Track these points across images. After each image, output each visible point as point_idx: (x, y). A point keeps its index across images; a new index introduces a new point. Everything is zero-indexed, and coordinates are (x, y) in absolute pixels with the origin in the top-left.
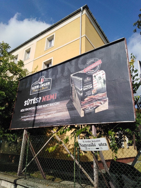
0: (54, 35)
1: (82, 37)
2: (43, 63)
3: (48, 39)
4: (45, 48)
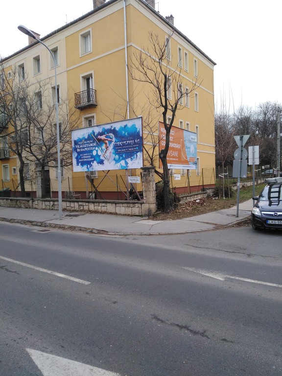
0: (90, 31)
1: (128, 45)
2: (81, 78)
3: (81, 35)
4: (80, 52)
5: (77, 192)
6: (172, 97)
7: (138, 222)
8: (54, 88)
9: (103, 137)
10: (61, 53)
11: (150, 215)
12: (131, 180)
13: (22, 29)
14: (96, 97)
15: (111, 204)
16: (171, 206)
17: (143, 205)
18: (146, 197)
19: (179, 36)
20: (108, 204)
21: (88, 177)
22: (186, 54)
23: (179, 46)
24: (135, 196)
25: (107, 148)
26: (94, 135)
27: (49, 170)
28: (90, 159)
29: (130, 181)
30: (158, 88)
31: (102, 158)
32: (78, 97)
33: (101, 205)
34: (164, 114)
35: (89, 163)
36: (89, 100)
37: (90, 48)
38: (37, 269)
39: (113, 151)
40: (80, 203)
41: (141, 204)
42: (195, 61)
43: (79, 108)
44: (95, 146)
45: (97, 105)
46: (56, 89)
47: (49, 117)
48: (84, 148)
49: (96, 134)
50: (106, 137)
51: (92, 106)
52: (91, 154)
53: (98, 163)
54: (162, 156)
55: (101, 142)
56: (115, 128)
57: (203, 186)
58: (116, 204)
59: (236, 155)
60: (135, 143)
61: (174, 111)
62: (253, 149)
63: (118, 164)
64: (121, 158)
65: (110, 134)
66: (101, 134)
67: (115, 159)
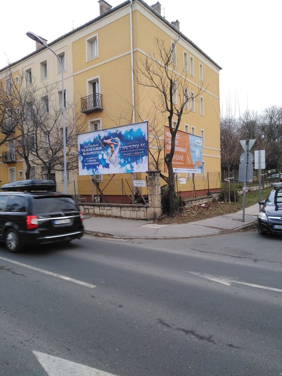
0: (96, 37)
1: (134, 50)
2: (87, 83)
3: (88, 41)
4: (87, 57)
5: (82, 196)
6: (177, 101)
7: (143, 226)
8: (60, 93)
9: (109, 141)
10: (68, 58)
11: (155, 219)
12: (137, 184)
13: (30, 35)
14: (102, 101)
15: (116, 208)
16: (176, 210)
17: (148, 209)
18: (151, 201)
19: (185, 40)
20: (113, 208)
21: (93, 180)
22: (192, 59)
23: (184, 51)
24: (140, 200)
25: (113, 152)
26: (100, 139)
27: (55, 174)
28: (96, 163)
29: (135, 185)
30: (164, 93)
31: (107, 161)
32: (84, 101)
33: (106, 208)
34: (170, 118)
35: (94, 167)
36: (95, 105)
37: (96, 53)
38: (43, 272)
39: (118, 155)
40: (85, 207)
41: (146, 208)
42: (201, 66)
43: (85, 112)
44: (101, 150)
45: (102, 110)
46: (62, 94)
47: (56, 121)
48: (90, 152)
49: (102, 138)
50: (111, 141)
51: (98, 111)
52: (97, 158)
53: (103, 167)
54: (167, 160)
55: (106, 146)
56: (120, 132)
57: (209, 190)
58: (121, 207)
59: (242, 159)
60: (140, 147)
61: (179, 115)
62: (259, 154)
63: (124, 168)
64: (127, 162)
65: (116, 138)
66: (106, 138)
67: (120, 163)
